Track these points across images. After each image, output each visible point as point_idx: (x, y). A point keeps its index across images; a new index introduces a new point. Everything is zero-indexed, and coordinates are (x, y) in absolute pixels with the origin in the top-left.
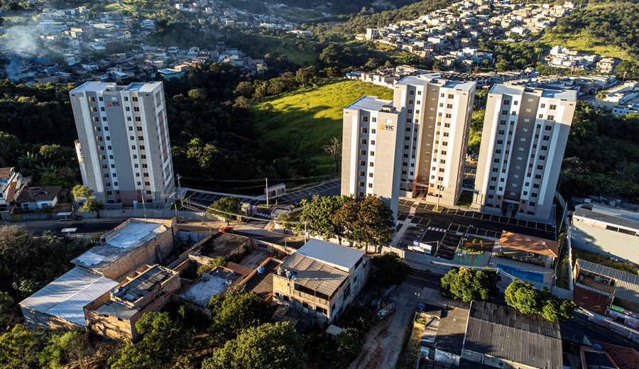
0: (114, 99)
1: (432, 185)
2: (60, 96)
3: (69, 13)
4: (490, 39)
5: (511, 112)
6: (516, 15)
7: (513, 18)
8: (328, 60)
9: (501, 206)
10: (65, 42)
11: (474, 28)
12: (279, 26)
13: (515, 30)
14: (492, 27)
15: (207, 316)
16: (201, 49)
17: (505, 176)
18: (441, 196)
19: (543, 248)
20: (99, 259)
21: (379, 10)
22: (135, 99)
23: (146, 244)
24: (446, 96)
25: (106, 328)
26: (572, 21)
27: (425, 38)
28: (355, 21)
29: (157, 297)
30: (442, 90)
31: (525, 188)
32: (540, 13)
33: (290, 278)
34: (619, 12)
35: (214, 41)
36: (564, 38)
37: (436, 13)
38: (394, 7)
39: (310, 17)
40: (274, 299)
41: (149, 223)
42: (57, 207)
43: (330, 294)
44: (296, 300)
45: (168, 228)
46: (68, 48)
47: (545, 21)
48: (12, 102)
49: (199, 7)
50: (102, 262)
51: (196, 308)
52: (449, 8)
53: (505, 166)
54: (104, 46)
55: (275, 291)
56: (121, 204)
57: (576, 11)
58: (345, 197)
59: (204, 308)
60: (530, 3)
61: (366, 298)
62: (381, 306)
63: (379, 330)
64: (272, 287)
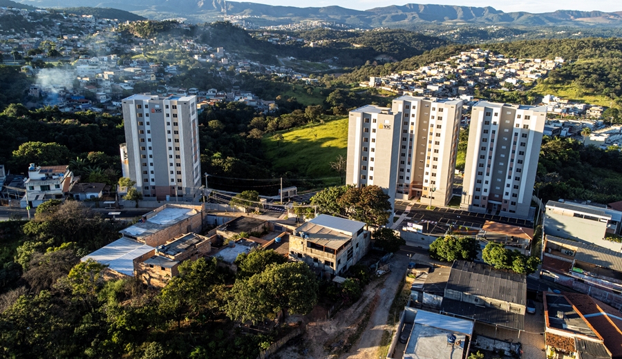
0: (157, 106)
1: (426, 189)
2: (99, 120)
3: (103, 60)
4: (486, 88)
5: (492, 122)
6: (510, 68)
7: (507, 70)
8: (334, 102)
9: (486, 206)
10: (99, 83)
11: (470, 78)
13: (509, 80)
14: (487, 77)
15: (233, 272)
16: (218, 91)
17: (489, 178)
18: (433, 198)
19: (520, 232)
20: (143, 231)
21: (382, 63)
22: (174, 107)
23: (180, 222)
24: (437, 109)
25: (151, 277)
26: (562, 73)
27: (425, 85)
28: (359, 72)
29: (192, 255)
30: (434, 105)
31: (506, 189)
32: (532, 66)
33: (304, 237)
34: (607, 66)
35: (230, 85)
36: (555, 88)
37: (435, 65)
38: (396, 60)
39: (318, 69)
40: (290, 257)
41: (182, 208)
42: (102, 198)
43: (336, 249)
44: (308, 256)
45: (198, 212)
46: (100, 88)
47: (536, 74)
48: (60, 124)
49: (215, 58)
50: (145, 233)
51: (224, 265)
52: (447, 60)
53: (488, 170)
54: (132, 86)
55: (290, 249)
56: (156, 198)
57: (566, 65)
58: (349, 186)
59: (231, 265)
60: (522, 57)
61: (366, 263)
62: (379, 267)
63: (376, 284)
64: (288, 249)
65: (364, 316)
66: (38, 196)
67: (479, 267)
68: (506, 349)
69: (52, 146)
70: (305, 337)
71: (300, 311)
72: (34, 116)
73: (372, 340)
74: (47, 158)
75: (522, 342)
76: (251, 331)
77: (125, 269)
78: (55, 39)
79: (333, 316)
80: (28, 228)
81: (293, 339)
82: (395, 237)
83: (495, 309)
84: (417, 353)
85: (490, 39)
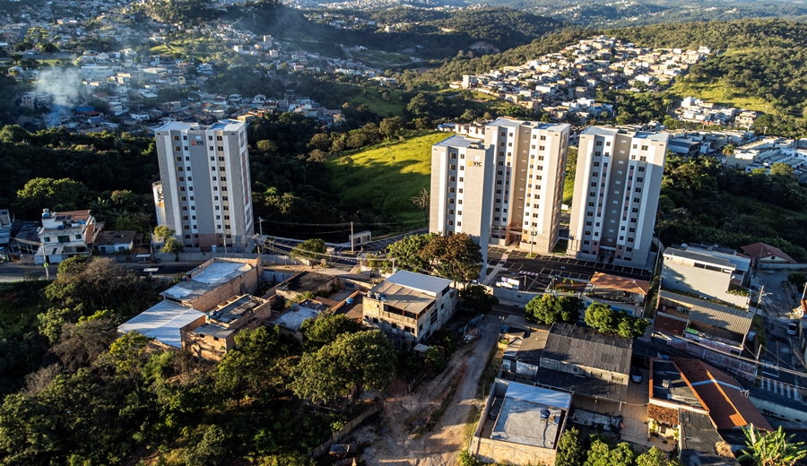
0: (198, 138)
1: (526, 232)
2: (119, 144)
3: (114, 57)
4: (610, 88)
5: (604, 153)
6: (641, 61)
7: (638, 64)
8: (416, 111)
9: (597, 253)
10: (111, 88)
11: (591, 76)
12: (358, 73)
13: (640, 78)
14: (613, 74)
15: (298, 340)
16: (267, 98)
17: (600, 220)
18: (535, 243)
19: (634, 286)
20: (188, 292)
21: (479, 54)
22: (220, 138)
23: (232, 281)
24: (538, 137)
25: (201, 349)
26: (707, 68)
27: (533, 86)
28: (449, 67)
29: (249, 322)
30: (534, 132)
31: (621, 233)
32: (670, 59)
33: (380, 299)
34: (763, 58)
35: (282, 88)
36: (697, 88)
37: (547, 57)
38: (497, 50)
39: (395, 62)
40: (364, 322)
41: (233, 262)
42: (133, 250)
43: (418, 312)
44: (386, 321)
45: (253, 267)
46: (113, 95)
47: (675, 69)
48: (69, 151)
49: (261, 50)
50: (191, 295)
51: (287, 333)
52: (562, 52)
53: (600, 210)
54: (155, 93)
55: (364, 314)
56: (199, 249)
57: (712, 58)
58: (433, 234)
59: (295, 332)
60: (658, 46)
61: (453, 327)
62: (467, 332)
63: (464, 351)
64: (362, 312)
65: (449, 390)
66: (55, 250)
67: (581, 330)
68: (606, 423)
69: (66, 183)
70: (382, 415)
71: (377, 387)
72: (34, 140)
73: (458, 416)
74: (60, 200)
75: (624, 414)
76: (321, 410)
77: (170, 339)
78: (46, 25)
79: (414, 390)
80: (51, 291)
81: (369, 417)
82: (487, 295)
83: (596, 379)
84: (507, 431)
85: (620, 18)
